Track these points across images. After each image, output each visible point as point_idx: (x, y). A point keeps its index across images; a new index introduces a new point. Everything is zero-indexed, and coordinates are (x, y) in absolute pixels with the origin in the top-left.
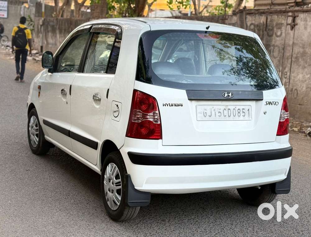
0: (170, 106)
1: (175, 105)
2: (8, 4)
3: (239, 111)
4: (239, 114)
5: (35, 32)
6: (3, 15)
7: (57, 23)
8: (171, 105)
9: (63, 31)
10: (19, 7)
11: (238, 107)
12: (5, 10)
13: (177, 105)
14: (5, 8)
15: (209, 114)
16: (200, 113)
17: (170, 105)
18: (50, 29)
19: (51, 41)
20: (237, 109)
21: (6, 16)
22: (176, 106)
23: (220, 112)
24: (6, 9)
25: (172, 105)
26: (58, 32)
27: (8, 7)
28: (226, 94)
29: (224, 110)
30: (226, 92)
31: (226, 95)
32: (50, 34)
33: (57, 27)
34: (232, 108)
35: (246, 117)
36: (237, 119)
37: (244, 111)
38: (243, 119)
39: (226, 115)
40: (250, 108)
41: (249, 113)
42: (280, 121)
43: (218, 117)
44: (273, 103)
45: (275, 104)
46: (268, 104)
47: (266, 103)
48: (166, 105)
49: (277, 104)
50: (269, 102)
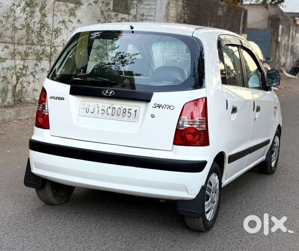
3: (125, 111)
4: (124, 114)
11: (124, 107)
15: (91, 110)
16: (83, 109)
20: (122, 109)
22: (59, 99)
23: (104, 110)
25: (56, 99)
29: (109, 109)
31: (106, 92)
34: (117, 107)
35: (131, 118)
36: (121, 119)
37: (130, 111)
38: (127, 120)
39: (110, 114)
40: (138, 109)
41: (136, 114)
42: (178, 128)
43: (100, 115)
44: (165, 106)
45: (169, 108)
46: (157, 106)
47: (155, 106)
48: (52, 98)
49: (172, 108)
50: (159, 105)
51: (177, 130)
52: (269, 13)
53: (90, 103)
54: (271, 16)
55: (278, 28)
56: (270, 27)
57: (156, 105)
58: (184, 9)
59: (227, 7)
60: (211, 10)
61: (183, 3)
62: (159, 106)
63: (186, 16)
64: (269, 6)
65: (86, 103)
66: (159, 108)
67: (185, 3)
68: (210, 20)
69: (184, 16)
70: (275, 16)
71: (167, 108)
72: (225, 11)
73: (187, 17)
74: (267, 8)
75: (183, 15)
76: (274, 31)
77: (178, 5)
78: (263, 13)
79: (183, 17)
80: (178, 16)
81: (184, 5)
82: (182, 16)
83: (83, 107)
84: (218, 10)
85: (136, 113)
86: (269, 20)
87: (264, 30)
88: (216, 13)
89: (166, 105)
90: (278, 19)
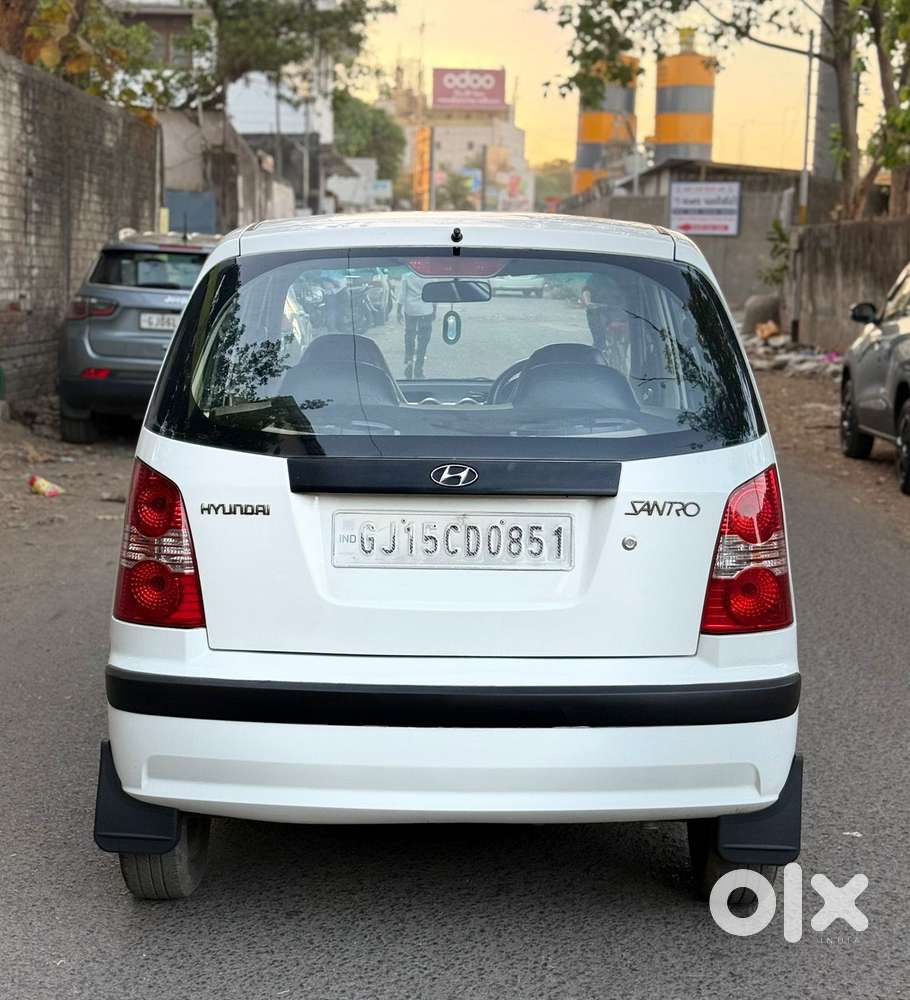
0: (224, 513)
1: (244, 512)
2: (742, 189)
3: (515, 534)
4: (514, 547)
5: (788, 273)
6: (726, 228)
7: (838, 242)
8: (227, 511)
9: (852, 267)
10: (775, 197)
11: (511, 522)
12: (730, 212)
13: (249, 510)
14: (730, 203)
15: (382, 539)
16: (349, 539)
17: (224, 510)
18: (820, 260)
19: (822, 302)
20: (504, 530)
21: (733, 230)
22: (246, 513)
23: (431, 538)
24: (735, 207)
25: (232, 512)
26: (838, 269)
27: (741, 199)
28: (447, 471)
29: (452, 531)
30: (449, 466)
31: (446, 475)
32: (821, 279)
33: (839, 253)
34: (483, 523)
35: (544, 559)
36: (504, 564)
37: (536, 534)
38: (529, 564)
39: (459, 549)
40: (564, 524)
41: (559, 544)
42: (714, 576)
43: (423, 556)
44: (668, 506)
45: (681, 512)
46: (642, 510)
47: (634, 507)
48: (213, 511)
49: (691, 510)
50: (648, 504)
51: (713, 583)
52: (204, 138)
53: (372, 519)
54: (209, 147)
55: (234, 186)
56: (211, 183)
57: (639, 507)
58: (24, 129)
59: (124, 122)
60: (88, 133)
61: (23, 109)
62: (649, 506)
63: (31, 153)
64: (201, 114)
65: (359, 520)
66: (650, 514)
67: (27, 110)
68: (87, 164)
69: (27, 154)
70: (222, 147)
71: (677, 511)
72: (120, 131)
73: (35, 155)
74: (195, 121)
75: (25, 150)
76: (224, 196)
77: (10, 115)
78: (184, 137)
79: (25, 157)
80: (13, 155)
81: (25, 115)
82: (23, 154)
83: (348, 533)
84: (103, 130)
85: (559, 540)
86: (205, 161)
87: (195, 193)
88: (100, 141)
89: (672, 503)
90: (232, 159)
